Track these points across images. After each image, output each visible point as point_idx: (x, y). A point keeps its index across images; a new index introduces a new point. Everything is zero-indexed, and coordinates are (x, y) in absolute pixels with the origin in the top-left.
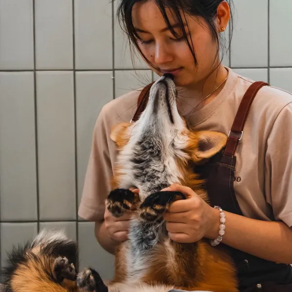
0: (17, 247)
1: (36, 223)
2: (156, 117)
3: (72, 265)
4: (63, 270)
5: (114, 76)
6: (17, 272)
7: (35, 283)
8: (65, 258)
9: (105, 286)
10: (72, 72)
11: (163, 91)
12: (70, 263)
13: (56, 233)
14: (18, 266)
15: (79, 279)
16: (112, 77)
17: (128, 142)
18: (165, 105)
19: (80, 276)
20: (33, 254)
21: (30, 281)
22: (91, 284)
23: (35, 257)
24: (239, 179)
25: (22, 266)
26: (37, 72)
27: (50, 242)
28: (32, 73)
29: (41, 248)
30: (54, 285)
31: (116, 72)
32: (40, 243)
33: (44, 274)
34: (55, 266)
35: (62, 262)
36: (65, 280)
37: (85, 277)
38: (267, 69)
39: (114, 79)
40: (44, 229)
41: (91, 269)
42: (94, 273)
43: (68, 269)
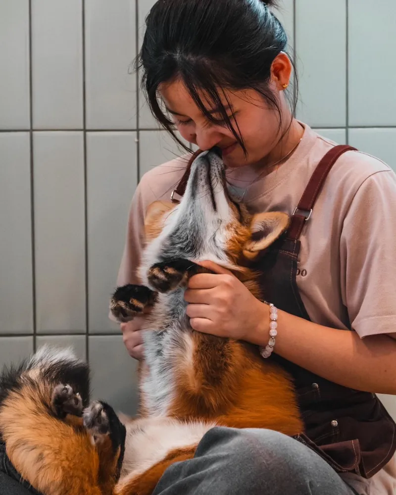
0: (9, 368)
1: (31, 338)
2: (194, 203)
3: (78, 396)
4: (65, 403)
5: (138, 137)
6: (7, 402)
7: (30, 418)
8: (68, 386)
9: (121, 424)
10: (82, 133)
11: (204, 170)
12: (74, 392)
13: (61, 350)
14: (8, 394)
15: (86, 417)
16: (136, 140)
17: (160, 233)
18: (206, 187)
19: (88, 413)
20: (30, 379)
21: (24, 414)
22: (102, 423)
23: (33, 383)
24: (304, 272)
25: (14, 394)
26: (35, 133)
27: (54, 363)
28: (28, 134)
29: (41, 370)
30: (55, 421)
31: (141, 132)
32: (40, 364)
33: (42, 407)
34: (55, 397)
35: (65, 391)
36: (69, 416)
37: (95, 414)
38: (344, 130)
39: (138, 143)
40: (46, 344)
41: (101, 403)
42: (106, 407)
43: (73, 402)
